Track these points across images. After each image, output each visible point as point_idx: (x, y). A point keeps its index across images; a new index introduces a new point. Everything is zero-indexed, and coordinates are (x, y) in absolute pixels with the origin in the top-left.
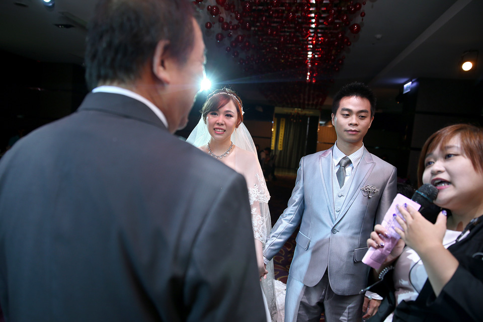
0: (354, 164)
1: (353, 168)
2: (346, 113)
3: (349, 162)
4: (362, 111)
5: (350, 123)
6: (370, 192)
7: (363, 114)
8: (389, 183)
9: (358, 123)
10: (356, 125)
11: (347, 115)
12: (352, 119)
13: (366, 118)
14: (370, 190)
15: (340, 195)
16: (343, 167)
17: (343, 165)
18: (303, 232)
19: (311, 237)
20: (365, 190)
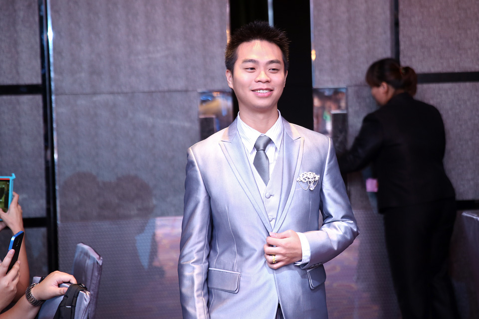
0: (277, 143)
1: (276, 148)
2: (250, 65)
3: (270, 141)
4: (272, 62)
5: (258, 79)
6: (310, 182)
7: (274, 66)
8: (329, 163)
9: (269, 79)
10: (268, 82)
11: (252, 69)
12: (260, 73)
13: (279, 72)
14: (310, 180)
15: (268, 196)
16: (262, 152)
17: (261, 148)
18: (222, 266)
19: (241, 270)
20: (303, 181)
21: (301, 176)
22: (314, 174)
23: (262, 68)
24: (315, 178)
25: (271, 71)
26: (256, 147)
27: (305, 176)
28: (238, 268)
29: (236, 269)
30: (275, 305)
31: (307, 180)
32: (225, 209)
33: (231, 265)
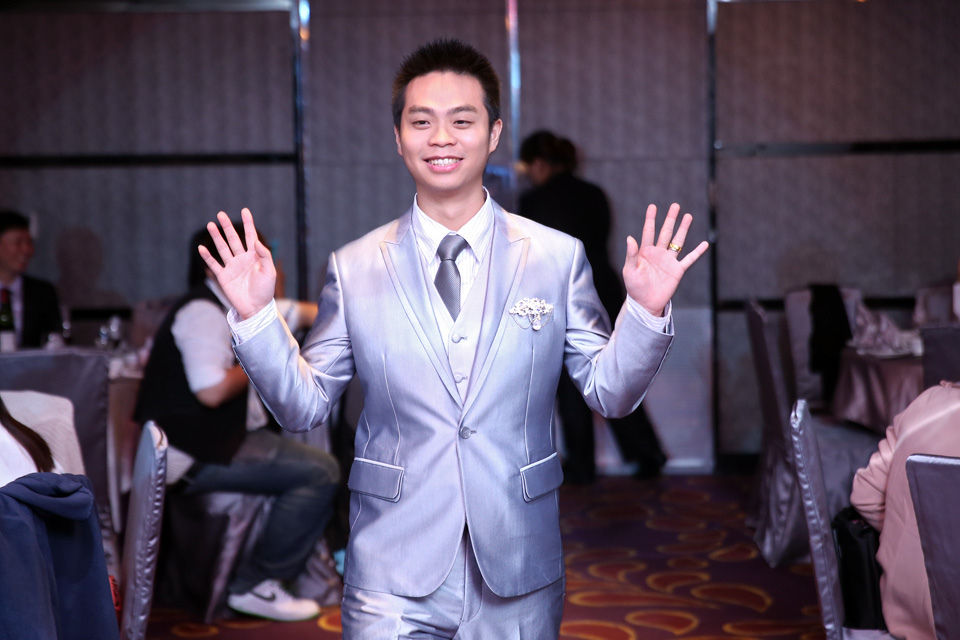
6: (533, 315)
7: (462, 116)
10: (449, 145)
12: (437, 130)
13: (473, 126)
14: (534, 312)
15: (456, 339)
16: (449, 263)
17: (449, 255)
18: (376, 456)
19: (406, 463)
20: (521, 313)
21: (518, 304)
22: (543, 301)
23: (442, 122)
24: (544, 308)
25: (457, 125)
26: (441, 253)
27: (525, 304)
28: (401, 459)
29: (397, 460)
30: (460, 527)
31: (528, 311)
32: (381, 358)
33: (391, 453)
